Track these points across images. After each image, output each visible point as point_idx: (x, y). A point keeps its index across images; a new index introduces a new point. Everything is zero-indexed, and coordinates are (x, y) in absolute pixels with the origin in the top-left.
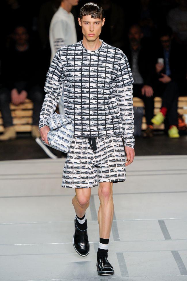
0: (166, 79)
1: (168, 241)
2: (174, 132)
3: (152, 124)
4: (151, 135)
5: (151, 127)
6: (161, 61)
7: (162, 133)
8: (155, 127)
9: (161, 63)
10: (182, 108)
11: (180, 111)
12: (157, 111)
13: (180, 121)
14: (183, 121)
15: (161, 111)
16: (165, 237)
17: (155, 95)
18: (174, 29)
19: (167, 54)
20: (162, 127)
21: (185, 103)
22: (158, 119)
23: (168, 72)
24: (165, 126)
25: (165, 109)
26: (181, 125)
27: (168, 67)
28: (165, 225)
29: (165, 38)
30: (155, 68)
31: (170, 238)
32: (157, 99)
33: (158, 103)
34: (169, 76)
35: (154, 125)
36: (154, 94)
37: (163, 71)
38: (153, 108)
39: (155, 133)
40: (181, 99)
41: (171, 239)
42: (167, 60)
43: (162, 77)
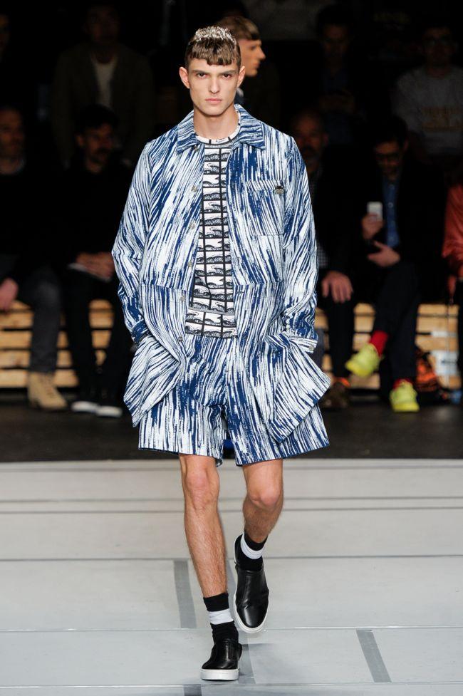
0: (387, 256)
1: (382, 687)
2: (405, 398)
3: (348, 374)
4: (344, 404)
5: (345, 382)
6: (375, 208)
7: (372, 398)
8: (354, 383)
9: (375, 216)
10: (427, 334)
11: (421, 342)
12: (361, 340)
13: (422, 369)
14: (429, 367)
15: (371, 342)
16: (374, 675)
17: (357, 298)
18: (411, 123)
19: (391, 190)
20: (375, 383)
21: (435, 321)
22: (364, 361)
23: (393, 238)
24: (382, 381)
25: (382, 337)
26: (424, 378)
27: (392, 224)
28: (375, 645)
29: (387, 148)
30: (359, 228)
31: (387, 679)
32: (362, 308)
33: (364, 320)
34: (396, 249)
35: (353, 377)
36: (353, 295)
37: (381, 236)
38: (352, 332)
39: (354, 398)
40: (424, 309)
41: (389, 681)
42: (391, 205)
43: (378, 250)
